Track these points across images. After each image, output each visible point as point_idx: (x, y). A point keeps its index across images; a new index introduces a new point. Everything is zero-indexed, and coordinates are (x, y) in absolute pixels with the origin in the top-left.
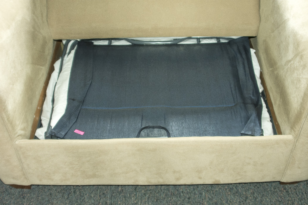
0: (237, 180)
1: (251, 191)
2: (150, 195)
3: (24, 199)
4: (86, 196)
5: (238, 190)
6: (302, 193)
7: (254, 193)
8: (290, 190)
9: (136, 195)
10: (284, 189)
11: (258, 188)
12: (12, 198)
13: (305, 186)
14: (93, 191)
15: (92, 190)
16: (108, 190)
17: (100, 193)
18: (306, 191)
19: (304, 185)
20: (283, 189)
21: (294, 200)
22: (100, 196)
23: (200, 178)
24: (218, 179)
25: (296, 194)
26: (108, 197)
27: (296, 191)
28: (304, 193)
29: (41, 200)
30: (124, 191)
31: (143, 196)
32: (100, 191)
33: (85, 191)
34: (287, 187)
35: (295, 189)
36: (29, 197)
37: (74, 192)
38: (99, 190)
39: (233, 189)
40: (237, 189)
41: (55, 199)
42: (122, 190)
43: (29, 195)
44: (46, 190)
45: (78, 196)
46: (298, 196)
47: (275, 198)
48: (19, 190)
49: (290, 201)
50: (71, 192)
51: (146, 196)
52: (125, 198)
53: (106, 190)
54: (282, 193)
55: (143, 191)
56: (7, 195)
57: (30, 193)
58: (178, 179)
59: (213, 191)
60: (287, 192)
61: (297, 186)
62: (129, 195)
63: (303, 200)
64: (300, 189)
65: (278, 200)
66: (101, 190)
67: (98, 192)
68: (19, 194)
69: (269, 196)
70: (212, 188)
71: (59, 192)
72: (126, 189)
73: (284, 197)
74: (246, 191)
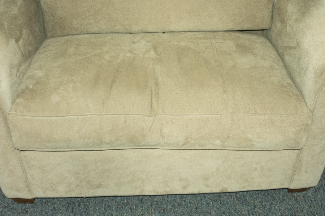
0: (244, 187)
1: (260, 200)
2: (156, 206)
3: (27, 213)
4: (90, 209)
5: (246, 199)
6: (311, 200)
7: (262, 202)
8: (298, 198)
9: (142, 206)
10: (292, 197)
11: (266, 196)
12: (14, 213)
13: (314, 194)
14: (98, 204)
15: (97, 203)
16: (114, 202)
17: (105, 206)
18: (315, 198)
19: (313, 192)
20: (291, 197)
21: (304, 207)
22: (105, 208)
23: (207, 186)
24: (225, 186)
25: (305, 201)
26: (114, 209)
27: (305, 199)
28: (313, 200)
29: (44, 214)
30: (130, 203)
31: (150, 208)
32: (105, 203)
33: (90, 204)
34: (295, 195)
35: (304, 197)
36: (32, 211)
37: (79, 205)
38: (104, 203)
39: (241, 198)
40: (245, 198)
41: (59, 212)
42: (128, 202)
43: (32, 209)
44: (49, 205)
45: (82, 209)
46: (307, 203)
47: (284, 206)
48: (21, 205)
49: (299, 208)
50: (76, 205)
51: (152, 207)
52: (131, 209)
53: (111, 203)
54: (290, 201)
55: (149, 203)
56: (10, 210)
57: (34, 207)
58: (185, 188)
59: (220, 200)
60: (296, 199)
61: (306, 193)
62: (135, 206)
63: (312, 207)
64: (309, 197)
65: (287, 208)
66: (106, 203)
67: (104, 204)
68: (22, 209)
69: (278, 204)
70: (219, 197)
71: (63, 205)
72: (131, 201)
73: (293, 205)
74: (254, 200)
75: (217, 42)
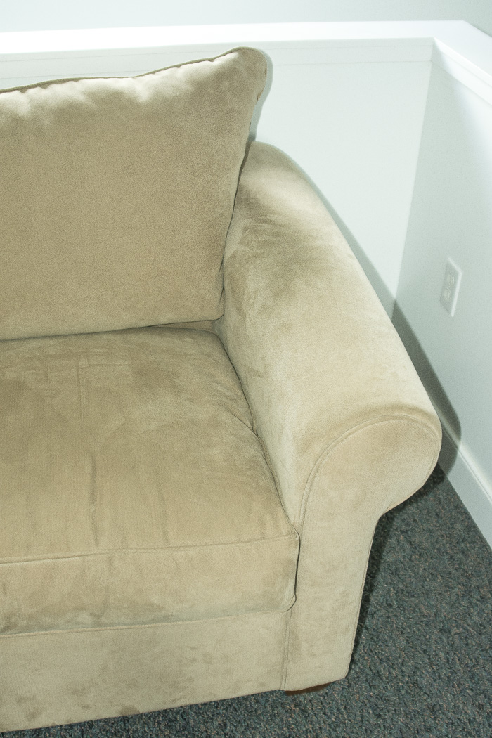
0: (174, 701)
1: (220, 720)
5: (188, 723)
6: (338, 710)
7: (225, 725)
8: (309, 706)
10: (295, 707)
11: (235, 710)
13: (345, 692)
18: (348, 703)
19: (343, 688)
20: (293, 706)
21: (320, 728)
23: (86, 707)
24: (129, 703)
25: (324, 714)
27: (324, 706)
28: (342, 708)
34: (302, 700)
35: (322, 703)
39: (176, 719)
40: (185, 719)
46: (329, 718)
47: (275, 731)
49: (310, 732)
54: (291, 716)
59: (128, 731)
60: (304, 711)
61: (326, 693)
63: (339, 727)
64: (333, 701)
65: (282, 734)
69: (261, 727)
70: (125, 723)
73: (297, 726)
74: (205, 722)
75: (90, 365)
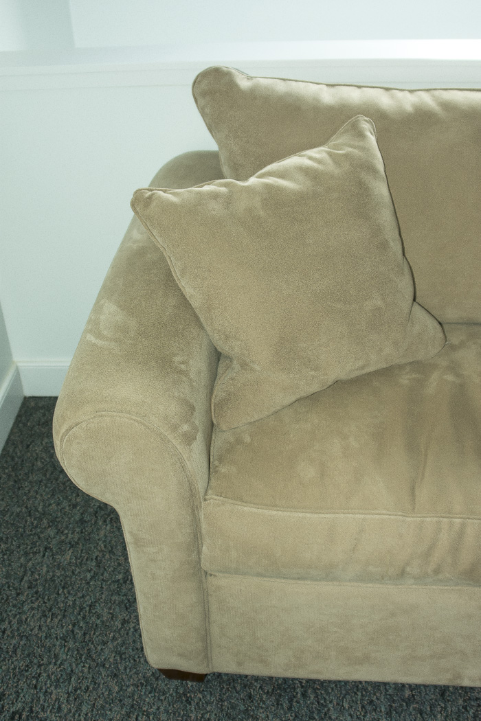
2: (477, 711)
3: (190, 704)
4: (330, 706)
9: (445, 708)
12: (162, 700)
14: (346, 694)
15: (344, 692)
16: (381, 693)
17: (362, 700)
22: (363, 707)
26: (383, 710)
29: (228, 709)
30: (417, 698)
31: (463, 713)
32: (362, 695)
33: (328, 693)
36: (200, 700)
37: (304, 695)
38: (359, 694)
41: (262, 708)
42: (413, 696)
43: (200, 695)
44: (238, 688)
45: (312, 703)
48: (176, 682)
50: (297, 693)
51: (468, 712)
52: (421, 714)
53: (375, 694)
55: (461, 701)
56: (150, 693)
57: (203, 690)
62: (431, 707)
66: (364, 693)
67: (359, 697)
68: (177, 692)
71: (268, 692)
72: (420, 692)
